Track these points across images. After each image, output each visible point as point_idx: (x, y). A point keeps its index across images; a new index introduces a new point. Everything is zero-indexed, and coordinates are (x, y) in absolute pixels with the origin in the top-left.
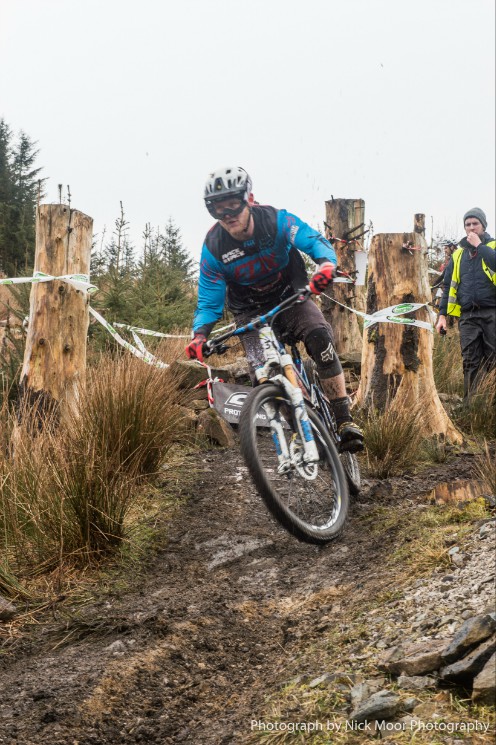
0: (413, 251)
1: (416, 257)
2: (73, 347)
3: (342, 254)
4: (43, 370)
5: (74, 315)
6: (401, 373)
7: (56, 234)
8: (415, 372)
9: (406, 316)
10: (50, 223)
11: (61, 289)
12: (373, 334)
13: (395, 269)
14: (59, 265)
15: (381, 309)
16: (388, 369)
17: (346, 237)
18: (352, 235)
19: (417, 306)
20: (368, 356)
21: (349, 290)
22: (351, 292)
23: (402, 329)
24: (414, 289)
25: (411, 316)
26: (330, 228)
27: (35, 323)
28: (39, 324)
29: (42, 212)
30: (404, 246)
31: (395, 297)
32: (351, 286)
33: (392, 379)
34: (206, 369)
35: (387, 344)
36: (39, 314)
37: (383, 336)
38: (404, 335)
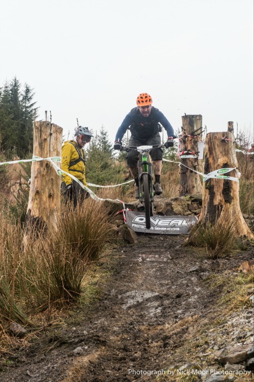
0: (228, 141)
1: (230, 144)
2: (54, 194)
3: (191, 143)
4: (38, 206)
5: (54, 178)
6: (223, 204)
7: (44, 137)
8: (230, 204)
9: (225, 175)
10: (41, 131)
11: (47, 164)
12: (208, 184)
13: (218, 151)
14: (46, 152)
15: (212, 171)
16: (216, 202)
17: (193, 134)
18: (196, 133)
19: (230, 169)
20: (206, 196)
21: (195, 162)
23: (223, 182)
24: (229, 161)
25: (227, 174)
26: (185, 130)
27: (34, 182)
28: (36, 183)
29: (36, 125)
30: (223, 138)
31: (218, 165)
32: (196, 160)
33: (218, 207)
34: (122, 204)
35: (215, 190)
36: (36, 177)
37: (213, 185)
38: (224, 184)
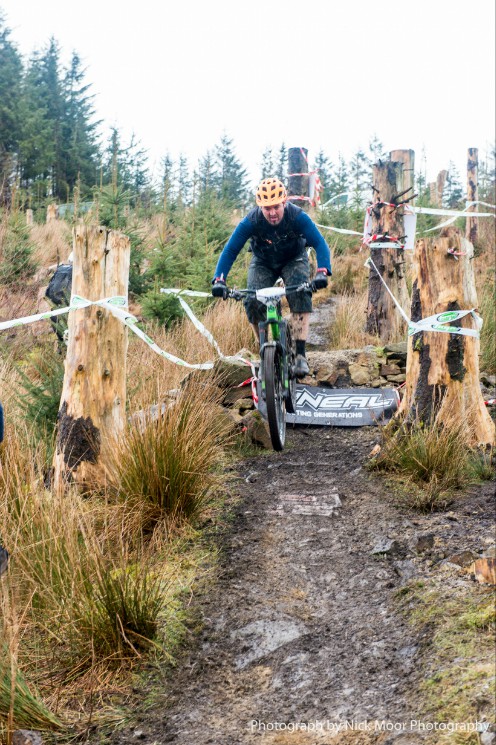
0: (458, 256)
1: (461, 263)
2: (112, 372)
3: (391, 218)
4: (83, 396)
5: (112, 339)
6: (446, 383)
7: (93, 257)
8: (461, 382)
9: (452, 324)
10: (87, 244)
11: (99, 313)
12: (418, 343)
13: (439, 274)
14: (96, 288)
15: (425, 317)
16: (433, 379)
17: (394, 201)
18: (401, 199)
19: (462, 313)
20: (413, 364)
21: (398, 255)
22: (400, 257)
23: (447, 339)
24: (459, 296)
25: (457, 323)
26: (378, 192)
27: (74, 347)
28: (78, 350)
29: (78, 233)
30: (449, 251)
31: (439, 304)
32: (400, 251)
33: (437, 389)
35: (432, 354)
36: (77, 339)
37: (428, 346)
38: (450, 344)
